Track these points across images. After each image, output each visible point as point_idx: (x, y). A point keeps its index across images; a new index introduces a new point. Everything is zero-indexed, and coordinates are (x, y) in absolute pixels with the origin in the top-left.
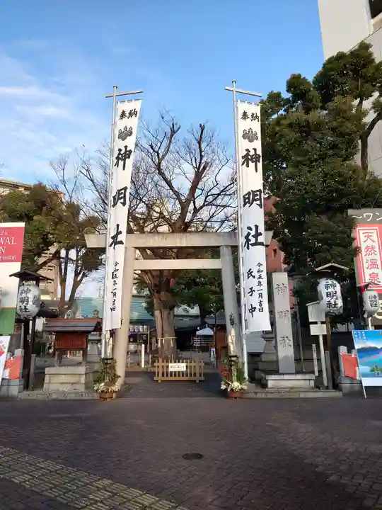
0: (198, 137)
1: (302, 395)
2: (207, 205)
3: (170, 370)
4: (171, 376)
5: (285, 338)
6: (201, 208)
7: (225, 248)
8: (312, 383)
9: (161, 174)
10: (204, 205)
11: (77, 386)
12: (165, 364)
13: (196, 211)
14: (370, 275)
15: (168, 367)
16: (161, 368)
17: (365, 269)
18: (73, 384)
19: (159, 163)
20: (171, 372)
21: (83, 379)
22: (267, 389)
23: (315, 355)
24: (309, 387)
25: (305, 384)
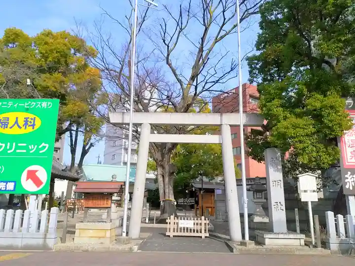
1: (297, 253)
2: (205, 91)
3: (180, 226)
5: (279, 204)
6: (201, 93)
7: (225, 126)
8: (303, 242)
9: (169, 63)
10: (203, 91)
11: (102, 240)
12: (176, 221)
14: (351, 153)
15: (177, 223)
17: (347, 147)
18: (100, 237)
19: (168, 55)
20: (181, 229)
21: (108, 234)
22: (264, 246)
23: (297, 218)
24: (300, 245)
25: (297, 242)
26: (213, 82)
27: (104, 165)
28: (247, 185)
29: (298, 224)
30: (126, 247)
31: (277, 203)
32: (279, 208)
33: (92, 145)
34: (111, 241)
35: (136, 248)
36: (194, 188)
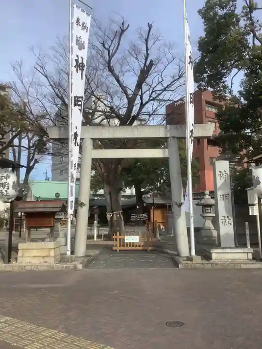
0: (145, 36)
1: (244, 266)
2: (152, 100)
3: (126, 241)
4: (127, 246)
6: (147, 102)
7: (172, 139)
8: (250, 256)
9: (111, 70)
10: (149, 100)
11: (46, 259)
12: (122, 237)
13: (142, 105)
15: (124, 239)
16: (118, 240)
18: (43, 257)
19: (110, 60)
20: (127, 244)
21: (52, 253)
22: (211, 261)
23: (247, 232)
24: (248, 259)
25: (244, 256)
26: (161, 90)
27: (52, 182)
28: (193, 199)
29: (248, 238)
30: (71, 265)
31: (225, 217)
32: (227, 223)
33: (36, 161)
34: (56, 260)
35: (80, 267)
36: (145, 204)
